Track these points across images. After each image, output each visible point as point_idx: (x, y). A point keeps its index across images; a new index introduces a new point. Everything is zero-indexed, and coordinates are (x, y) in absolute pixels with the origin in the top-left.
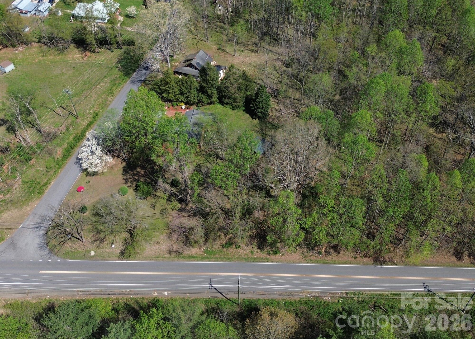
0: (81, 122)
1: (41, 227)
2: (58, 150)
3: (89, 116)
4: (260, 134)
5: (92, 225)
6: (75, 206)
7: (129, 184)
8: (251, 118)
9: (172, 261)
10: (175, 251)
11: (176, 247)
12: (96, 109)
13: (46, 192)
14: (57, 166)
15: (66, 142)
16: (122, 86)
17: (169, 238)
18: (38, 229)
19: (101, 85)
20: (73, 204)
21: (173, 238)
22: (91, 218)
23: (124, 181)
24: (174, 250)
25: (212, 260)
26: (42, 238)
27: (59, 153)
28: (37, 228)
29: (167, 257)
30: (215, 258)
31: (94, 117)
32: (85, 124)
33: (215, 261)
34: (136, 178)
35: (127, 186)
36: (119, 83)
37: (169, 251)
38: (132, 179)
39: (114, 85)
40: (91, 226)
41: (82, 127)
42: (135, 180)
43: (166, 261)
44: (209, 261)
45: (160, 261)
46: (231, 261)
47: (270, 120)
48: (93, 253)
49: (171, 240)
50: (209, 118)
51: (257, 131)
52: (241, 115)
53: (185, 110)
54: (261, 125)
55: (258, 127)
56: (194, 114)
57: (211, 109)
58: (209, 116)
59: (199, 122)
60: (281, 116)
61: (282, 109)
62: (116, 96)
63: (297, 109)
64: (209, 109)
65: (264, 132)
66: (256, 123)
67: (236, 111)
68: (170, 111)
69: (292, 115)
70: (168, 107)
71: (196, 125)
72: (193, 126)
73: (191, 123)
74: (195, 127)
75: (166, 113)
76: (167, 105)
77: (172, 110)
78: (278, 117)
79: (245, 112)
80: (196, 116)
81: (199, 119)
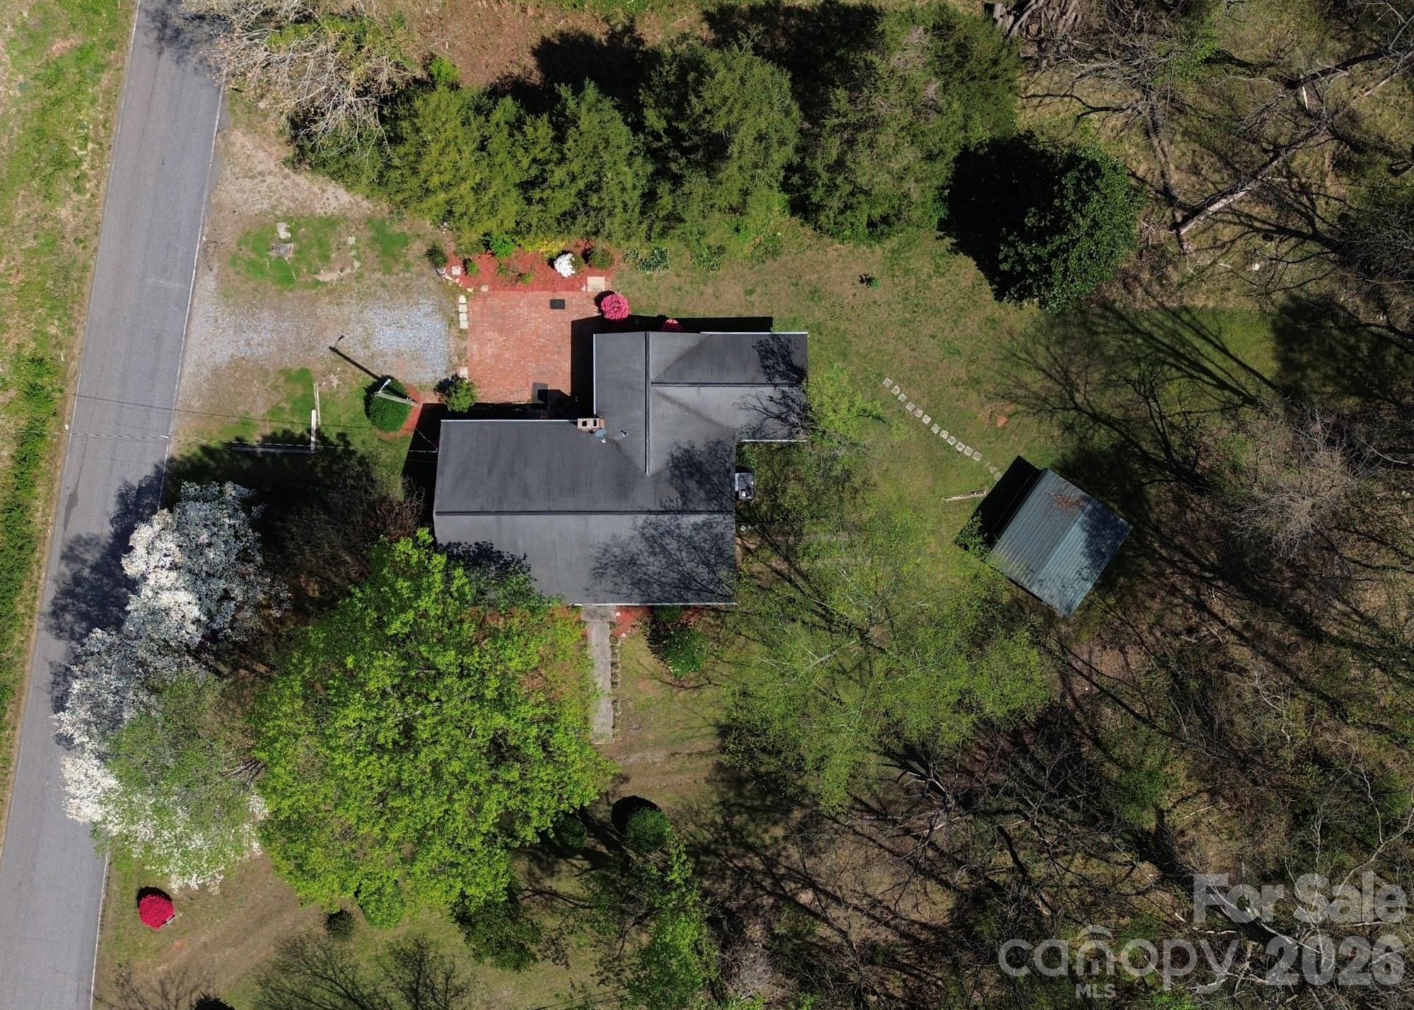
4: (1059, 417)
8: (987, 289)
50: (758, 404)
51: (1038, 398)
52: (927, 269)
53: (574, 283)
54: (1057, 342)
55: (1042, 363)
56: (652, 377)
57: (732, 246)
58: (753, 384)
59: (700, 445)
60: (1173, 249)
61: (1175, 177)
62: (103, 184)
63: (1271, 168)
64: (721, 249)
65: (1079, 398)
66: (1020, 327)
67: (892, 243)
68: (485, 297)
69: (1238, 229)
70: (466, 264)
71: (691, 475)
72: (675, 495)
73: (655, 462)
74: (691, 506)
75: (463, 317)
76: (453, 247)
77: (493, 288)
78: (1159, 258)
79: (948, 241)
80: (671, 391)
81: (696, 414)
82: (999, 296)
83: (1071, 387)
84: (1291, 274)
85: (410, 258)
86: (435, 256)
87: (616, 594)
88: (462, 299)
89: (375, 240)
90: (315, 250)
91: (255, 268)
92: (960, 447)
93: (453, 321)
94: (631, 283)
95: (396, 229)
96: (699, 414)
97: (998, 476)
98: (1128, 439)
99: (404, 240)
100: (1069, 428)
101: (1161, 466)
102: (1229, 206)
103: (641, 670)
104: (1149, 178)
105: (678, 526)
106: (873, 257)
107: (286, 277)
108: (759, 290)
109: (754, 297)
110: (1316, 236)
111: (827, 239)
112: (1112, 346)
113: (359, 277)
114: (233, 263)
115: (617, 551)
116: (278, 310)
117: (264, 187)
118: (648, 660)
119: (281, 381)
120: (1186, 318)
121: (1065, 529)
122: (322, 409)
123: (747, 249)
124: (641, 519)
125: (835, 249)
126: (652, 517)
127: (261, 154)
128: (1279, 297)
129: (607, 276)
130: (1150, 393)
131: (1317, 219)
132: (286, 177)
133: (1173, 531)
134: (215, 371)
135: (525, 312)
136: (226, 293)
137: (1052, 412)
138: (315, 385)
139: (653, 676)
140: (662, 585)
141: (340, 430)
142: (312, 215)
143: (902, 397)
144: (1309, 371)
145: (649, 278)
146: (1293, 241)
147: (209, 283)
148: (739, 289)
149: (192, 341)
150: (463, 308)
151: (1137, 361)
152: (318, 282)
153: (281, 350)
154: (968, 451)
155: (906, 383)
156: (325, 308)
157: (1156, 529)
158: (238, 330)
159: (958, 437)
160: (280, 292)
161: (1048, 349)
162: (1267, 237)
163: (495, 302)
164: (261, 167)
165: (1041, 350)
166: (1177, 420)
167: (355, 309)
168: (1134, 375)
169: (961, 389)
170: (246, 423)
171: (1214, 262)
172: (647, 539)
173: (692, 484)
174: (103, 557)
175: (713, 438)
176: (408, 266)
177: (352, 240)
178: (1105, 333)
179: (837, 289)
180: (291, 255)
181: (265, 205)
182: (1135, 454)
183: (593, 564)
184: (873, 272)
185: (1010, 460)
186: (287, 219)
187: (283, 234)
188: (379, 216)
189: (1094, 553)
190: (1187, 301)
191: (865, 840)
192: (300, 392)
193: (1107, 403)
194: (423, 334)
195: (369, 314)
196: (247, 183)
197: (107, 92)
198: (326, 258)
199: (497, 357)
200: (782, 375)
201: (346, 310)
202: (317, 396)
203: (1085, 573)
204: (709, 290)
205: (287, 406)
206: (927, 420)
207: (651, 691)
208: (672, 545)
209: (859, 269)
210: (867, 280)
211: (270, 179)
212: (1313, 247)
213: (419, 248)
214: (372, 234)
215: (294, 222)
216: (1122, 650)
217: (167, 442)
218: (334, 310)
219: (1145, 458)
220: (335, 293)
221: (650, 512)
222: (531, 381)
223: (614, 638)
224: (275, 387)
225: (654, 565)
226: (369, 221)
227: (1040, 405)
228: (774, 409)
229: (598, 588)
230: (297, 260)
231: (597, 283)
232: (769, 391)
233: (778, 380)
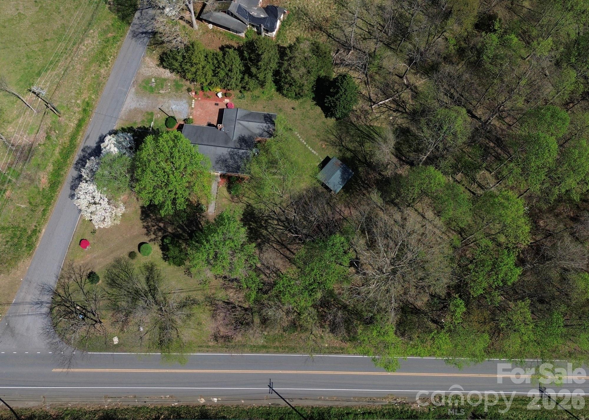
0: (67, 122)
1: (42, 303)
2: (42, 176)
3: (76, 109)
4: (338, 147)
5: (109, 299)
6: (82, 270)
7: (153, 237)
8: (323, 115)
9: (220, 352)
10: (222, 337)
11: (223, 331)
12: (85, 96)
13: (37, 246)
14: (45, 201)
15: (51, 161)
16: (119, 43)
17: (213, 317)
18: (38, 306)
19: (86, 42)
20: (78, 267)
21: (219, 317)
22: (107, 289)
23: (145, 231)
24: (221, 334)
25: (270, 350)
26: (46, 320)
27: (43, 180)
28: (37, 303)
29: (213, 347)
30: (274, 348)
31: (84, 110)
32: (72, 125)
33: (275, 353)
34: (162, 225)
35: (149, 239)
36: (114, 38)
37: (215, 337)
38: (155, 228)
39: (106, 42)
40: (108, 301)
41: (70, 131)
42: (160, 229)
43: (212, 352)
44: (267, 352)
45: (204, 352)
46: (295, 352)
47: (354, 120)
48: (116, 340)
49: (215, 320)
50: (262, 128)
51: (333, 142)
52: (309, 108)
53: (222, 100)
54: (339, 130)
55: (335, 134)
56: (237, 118)
57: (261, 96)
58: (262, 123)
59: (247, 136)
60: (370, 111)
61: (372, 95)
62: (113, 66)
63: (396, 95)
64: (259, 97)
65: (343, 144)
66: (331, 125)
67: (301, 100)
68: (199, 101)
69: (387, 109)
70: (196, 93)
71: (243, 142)
72: (239, 145)
73: (235, 138)
74: (242, 148)
75: (193, 105)
76: (193, 88)
77: (202, 99)
78: (366, 113)
79: (315, 102)
80: (242, 122)
81: (247, 128)
82: (326, 117)
83: (342, 141)
84: (400, 121)
85: (183, 90)
86: (189, 90)
87: (220, 169)
88: (194, 100)
89: (175, 85)
90: (160, 85)
91: (145, 87)
92: (313, 151)
93: (190, 105)
94: (235, 102)
95: (181, 83)
96: (247, 129)
97: (322, 160)
98: (355, 155)
99: (182, 86)
100: (340, 151)
101: (364, 163)
102: (384, 103)
103: (223, 196)
104: (365, 95)
105: (238, 152)
106: (296, 103)
107: (152, 90)
108: (267, 107)
109: (265, 109)
110: (406, 112)
111: (285, 98)
112: (352, 132)
113: (169, 93)
114: (140, 86)
115: (222, 157)
116: (148, 98)
117: (151, 70)
118: (225, 193)
119: (146, 114)
120: (371, 128)
121: (336, 171)
122: (155, 122)
123: (265, 98)
124: (229, 150)
125: (286, 100)
126: (232, 149)
127: (152, 63)
128: (396, 126)
129: (230, 99)
130: (362, 144)
131: (406, 109)
132: (157, 68)
133: (365, 179)
134: (130, 111)
135: (208, 105)
136: (137, 92)
137: (336, 146)
138: (154, 116)
139: (226, 198)
140: (232, 168)
141: (158, 127)
142: (161, 77)
143: (300, 137)
144: (402, 145)
145: (240, 101)
146: (401, 113)
147: (133, 90)
148: (262, 106)
149: (126, 103)
150: (193, 103)
151: (359, 137)
152: (159, 93)
153: (147, 107)
154: (315, 153)
155: (300, 133)
156: (160, 99)
157: (361, 179)
158: (138, 101)
159: (313, 148)
160: (150, 94)
161: (336, 131)
162: (394, 111)
163: (202, 102)
164: (151, 66)
165: (335, 131)
166: (368, 152)
167: (167, 100)
168: (358, 139)
169: (315, 137)
170: (135, 123)
171: (380, 116)
172: (230, 155)
173: (243, 144)
174: (92, 151)
175: (250, 135)
176: (182, 91)
177: (169, 84)
178: (351, 129)
179: (286, 110)
180: (154, 86)
181: (150, 74)
182: (357, 159)
183: (216, 160)
184: (295, 106)
185: (326, 156)
186: (155, 78)
187: (153, 81)
188: (177, 80)
189: (343, 178)
190: (372, 124)
191: (276, 250)
192: (150, 117)
193: (351, 146)
194: (183, 108)
195: (170, 101)
196: (147, 69)
197: (118, 46)
198: (162, 88)
199: (200, 115)
200: (269, 122)
201: (165, 100)
202: (154, 119)
203: (340, 183)
204: (254, 106)
205: (146, 120)
206: (305, 143)
207: (225, 202)
208: (236, 157)
209: (292, 106)
210: (293, 108)
211: (152, 69)
212: (405, 115)
213: (185, 88)
214: (174, 83)
215: (156, 79)
216: (349, 208)
217: (115, 125)
218: (162, 100)
219: (359, 160)
220: (163, 96)
221: (232, 148)
222: (207, 121)
223: (218, 187)
224: (144, 116)
225: (231, 162)
226: (174, 81)
227: (333, 144)
228: (266, 130)
229: (216, 167)
230: (155, 87)
231: (227, 101)
232: (265, 125)
233: (268, 122)
